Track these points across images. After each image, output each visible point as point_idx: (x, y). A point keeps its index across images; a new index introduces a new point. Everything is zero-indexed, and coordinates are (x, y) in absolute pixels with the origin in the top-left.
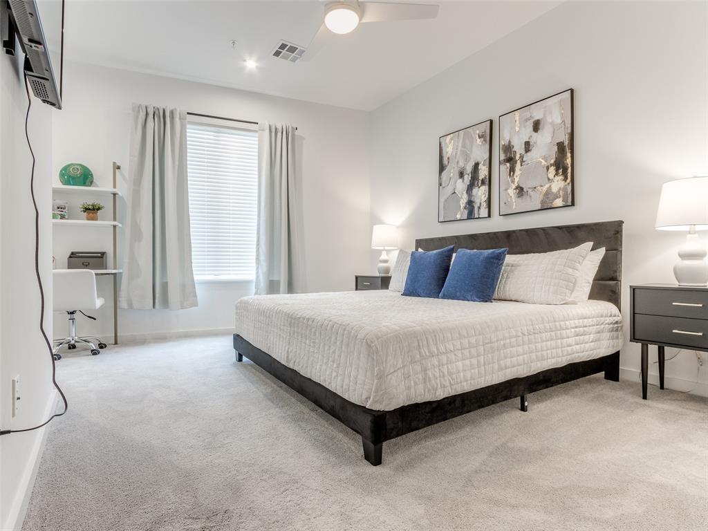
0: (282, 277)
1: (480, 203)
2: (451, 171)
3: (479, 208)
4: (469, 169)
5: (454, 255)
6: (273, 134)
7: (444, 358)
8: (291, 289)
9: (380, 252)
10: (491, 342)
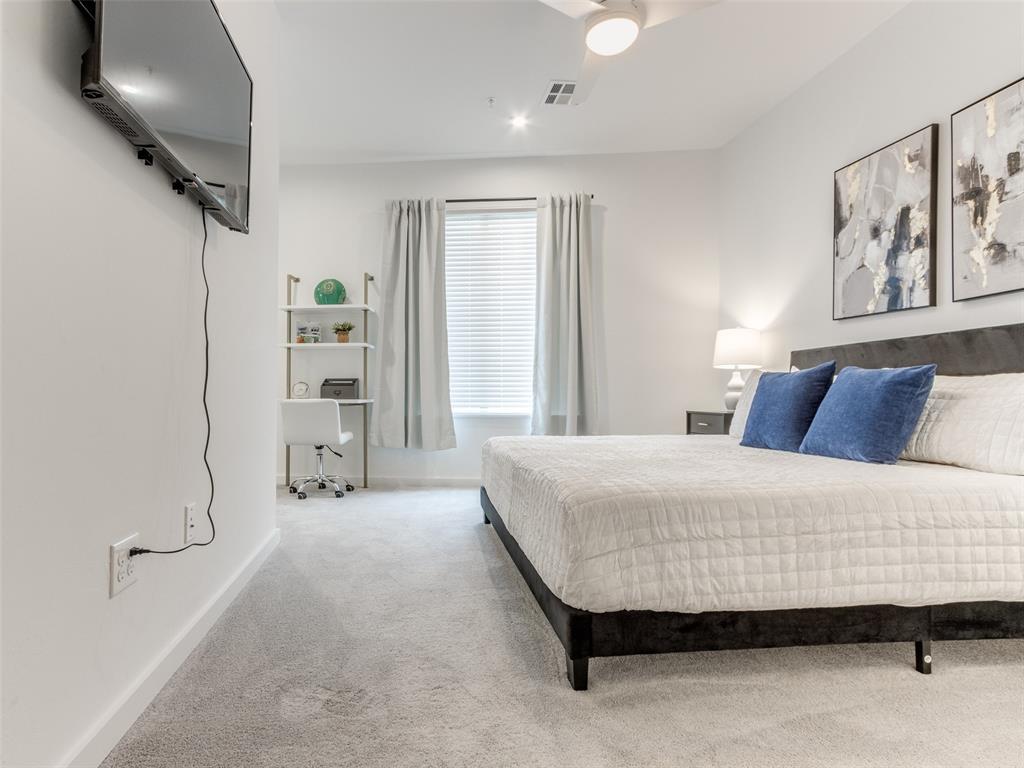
0: (569, 411)
1: (914, 282)
2: (857, 228)
3: (911, 290)
4: (891, 219)
5: (835, 377)
6: (558, 210)
7: (703, 548)
8: (582, 428)
9: (728, 374)
10: (815, 532)
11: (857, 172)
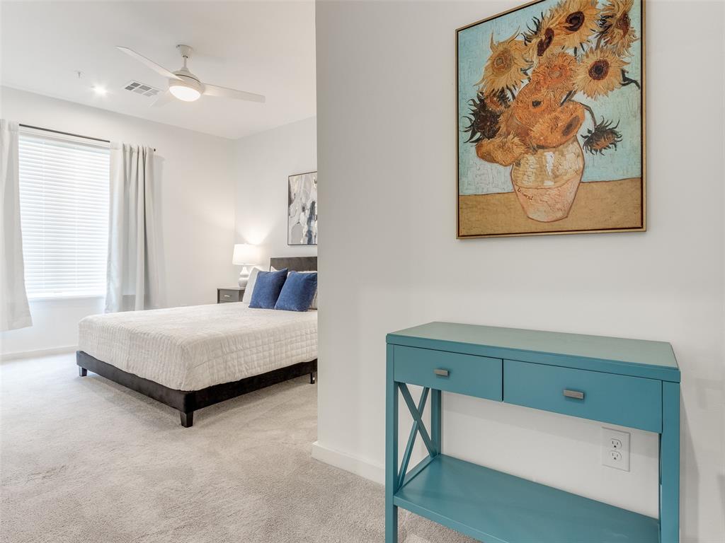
0: (138, 292)
2: (297, 205)
3: (315, 237)
4: (309, 206)
6: (128, 154)
9: (240, 268)
11: (297, 180)
